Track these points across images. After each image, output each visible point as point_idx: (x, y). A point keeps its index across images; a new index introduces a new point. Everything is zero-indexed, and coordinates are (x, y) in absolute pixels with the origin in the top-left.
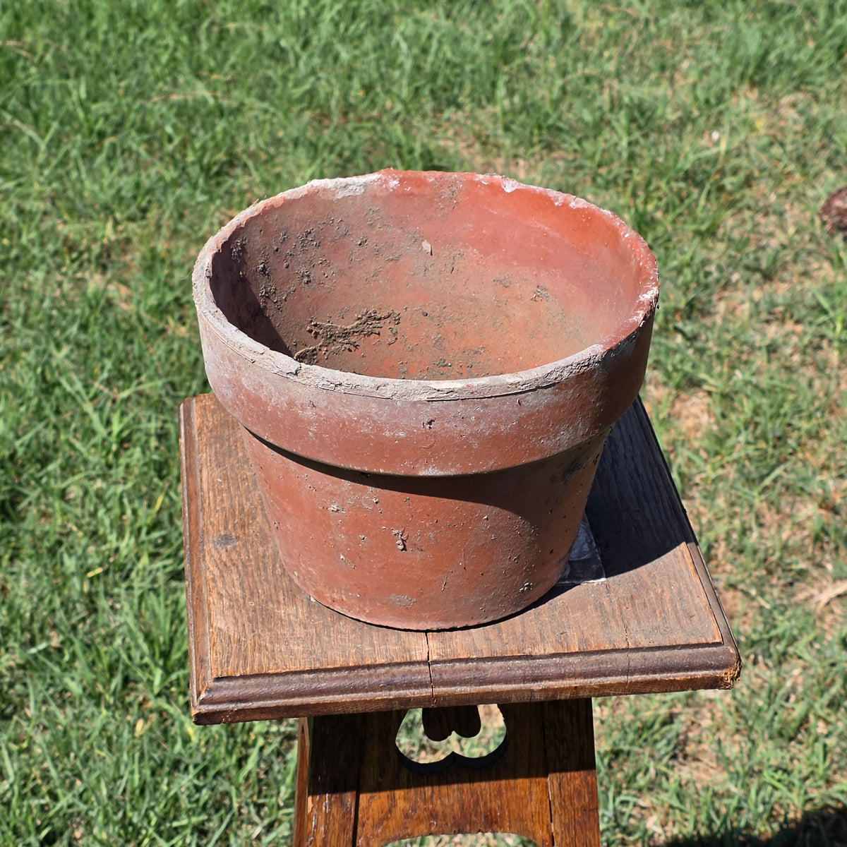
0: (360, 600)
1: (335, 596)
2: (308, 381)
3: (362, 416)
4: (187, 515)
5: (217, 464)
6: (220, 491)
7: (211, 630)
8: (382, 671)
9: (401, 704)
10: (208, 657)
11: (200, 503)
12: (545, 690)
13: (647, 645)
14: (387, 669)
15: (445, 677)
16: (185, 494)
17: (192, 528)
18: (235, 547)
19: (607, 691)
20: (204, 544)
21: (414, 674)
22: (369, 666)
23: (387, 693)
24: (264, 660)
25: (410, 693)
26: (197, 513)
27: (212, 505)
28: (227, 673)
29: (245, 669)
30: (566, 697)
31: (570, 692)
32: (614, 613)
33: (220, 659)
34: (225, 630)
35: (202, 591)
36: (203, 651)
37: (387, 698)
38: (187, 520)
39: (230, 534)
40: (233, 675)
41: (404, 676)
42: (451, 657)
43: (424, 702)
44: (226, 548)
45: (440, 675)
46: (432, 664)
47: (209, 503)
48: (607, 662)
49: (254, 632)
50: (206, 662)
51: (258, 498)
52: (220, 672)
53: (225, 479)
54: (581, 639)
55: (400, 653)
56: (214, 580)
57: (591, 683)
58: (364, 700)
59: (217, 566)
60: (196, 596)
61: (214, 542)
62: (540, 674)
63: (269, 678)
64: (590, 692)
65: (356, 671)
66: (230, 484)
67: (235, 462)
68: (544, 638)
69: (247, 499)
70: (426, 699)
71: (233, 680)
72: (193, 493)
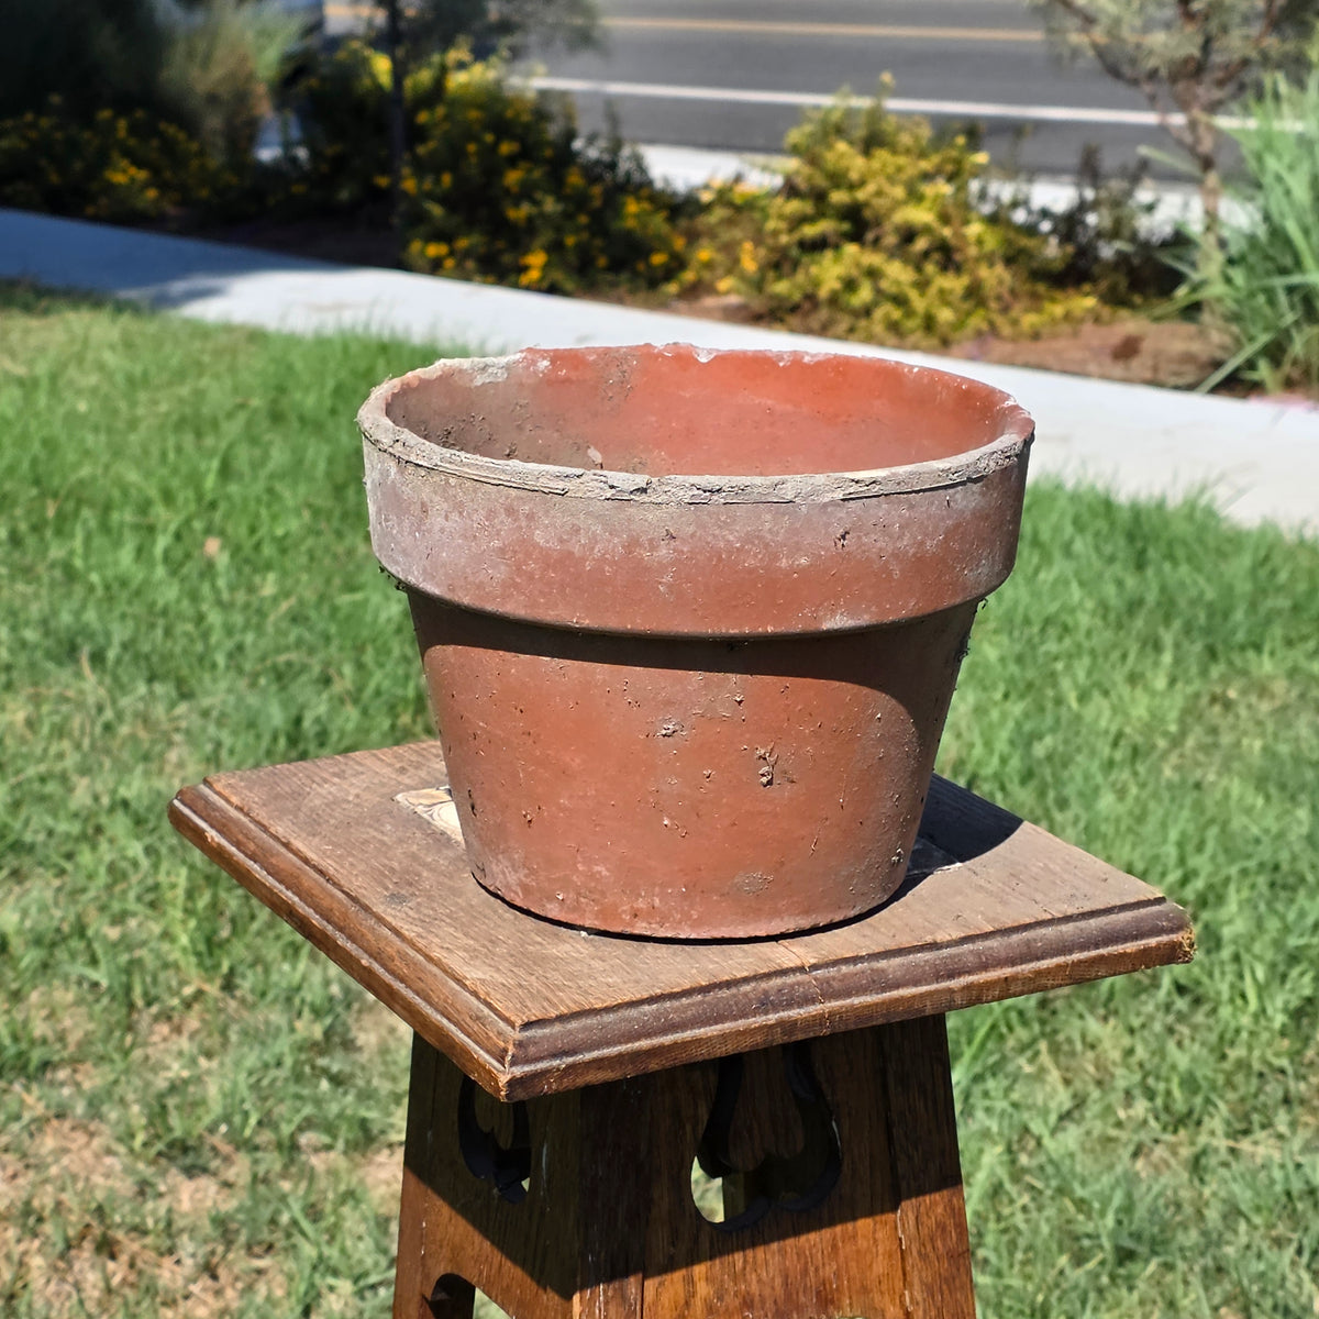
0: (685, 896)
1: (641, 904)
2: (664, 498)
3: (748, 539)
4: (296, 899)
5: (308, 835)
6: (340, 856)
7: (467, 983)
8: (746, 988)
9: (784, 1033)
10: (486, 1011)
11: (317, 876)
12: (969, 987)
13: (1076, 912)
14: (753, 984)
15: (835, 984)
16: (270, 881)
17: (326, 903)
18: (419, 904)
19: (1044, 981)
20: (366, 909)
21: (792, 986)
22: (728, 984)
23: (764, 1018)
24: (576, 997)
25: (794, 1013)
26: (320, 885)
27: (342, 871)
28: (537, 1016)
29: (558, 1009)
30: (993, 997)
31: (998, 989)
32: (1004, 891)
33: (510, 1005)
34: (489, 978)
35: (408, 955)
36: (470, 1009)
37: (766, 1025)
38: (301, 904)
39: (398, 893)
40: (546, 1017)
41: (780, 991)
42: (834, 958)
43: (814, 1026)
44: (407, 906)
45: (828, 983)
46: (810, 971)
47: (335, 869)
48: (1035, 940)
49: (533, 975)
50: (487, 1018)
51: (403, 856)
52: (525, 1018)
53: (336, 845)
54: (987, 919)
55: (761, 964)
56: (422, 937)
57: (1023, 971)
58: (736, 1032)
59: (412, 923)
60: (401, 963)
61: (382, 903)
62: (956, 966)
63: (596, 1015)
64: (1023, 986)
65: (711, 993)
66: (348, 849)
67: (332, 829)
68: (937, 926)
69: (388, 859)
70: (817, 1021)
71: (547, 1025)
72: (294, 869)
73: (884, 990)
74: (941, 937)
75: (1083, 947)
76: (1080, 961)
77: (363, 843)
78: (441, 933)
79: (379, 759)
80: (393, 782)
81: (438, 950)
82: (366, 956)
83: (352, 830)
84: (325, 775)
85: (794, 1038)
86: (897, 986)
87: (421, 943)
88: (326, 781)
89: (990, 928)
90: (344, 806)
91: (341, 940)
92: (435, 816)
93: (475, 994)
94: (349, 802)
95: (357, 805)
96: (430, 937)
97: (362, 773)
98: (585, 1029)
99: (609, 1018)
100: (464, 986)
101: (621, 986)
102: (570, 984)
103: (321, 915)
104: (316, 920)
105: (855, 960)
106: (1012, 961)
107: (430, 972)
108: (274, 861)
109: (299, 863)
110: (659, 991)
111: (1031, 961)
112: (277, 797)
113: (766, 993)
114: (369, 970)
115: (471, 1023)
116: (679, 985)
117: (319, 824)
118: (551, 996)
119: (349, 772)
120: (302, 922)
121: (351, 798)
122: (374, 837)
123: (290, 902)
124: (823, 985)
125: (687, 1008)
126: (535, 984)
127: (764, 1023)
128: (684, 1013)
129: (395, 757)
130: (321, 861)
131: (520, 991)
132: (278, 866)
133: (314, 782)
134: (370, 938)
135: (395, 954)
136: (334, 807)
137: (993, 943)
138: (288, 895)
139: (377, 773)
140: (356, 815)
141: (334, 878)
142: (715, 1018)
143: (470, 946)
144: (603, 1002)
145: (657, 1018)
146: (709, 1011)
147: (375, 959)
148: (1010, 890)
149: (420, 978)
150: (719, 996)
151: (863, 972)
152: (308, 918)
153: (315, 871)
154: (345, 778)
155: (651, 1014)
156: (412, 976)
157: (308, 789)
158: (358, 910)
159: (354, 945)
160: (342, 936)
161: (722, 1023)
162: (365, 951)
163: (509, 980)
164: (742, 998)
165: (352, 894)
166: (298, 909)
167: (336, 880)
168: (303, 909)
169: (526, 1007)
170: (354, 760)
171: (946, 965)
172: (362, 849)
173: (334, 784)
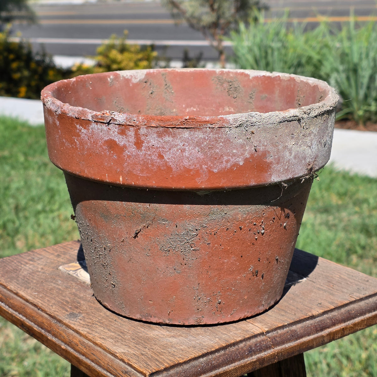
4: (24, 318)
5: (25, 288)
6: (42, 297)
7: (118, 355)
8: (241, 345)
9: (260, 364)
10: (129, 368)
11: (33, 307)
12: (329, 334)
13: (364, 296)
14: (244, 343)
15: (278, 339)
16: (11, 311)
17: (40, 319)
18: (84, 317)
19: (357, 328)
20: (60, 321)
21: (260, 342)
22: (234, 344)
23: (251, 358)
24: (170, 358)
25: (263, 354)
26: (35, 312)
27: (44, 304)
28: (155, 370)
29: (164, 365)
30: (339, 337)
31: (340, 333)
32: (329, 289)
33: (141, 365)
34: (127, 352)
35: (85, 342)
36: (121, 368)
37: (253, 361)
38: (27, 320)
39: (73, 313)
40: (159, 370)
41: (256, 345)
42: (275, 327)
43: (272, 359)
44: (78, 319)
45: (275, 339)
46: (266, 334)
47: (41, 303)
48: (351, 310)
49: (146, 348)
50: (130, 372)
51: (70, 295)
52: (150, 371)
53: (39, 292)
54: (329, 303)
55: (245, 333)
56: (90, 333)
57: (349, 324)
58: (241, 366)
59: (83, 327)
60: (82, 346)
61: (67, 318)
62: (323, 325)
63: (181, 366)
64: (349, 331)
65: (228, 349)
66: (45, 293)
67: (35, 284)
68: (310, 307)
69: (64, 296)
70: (273, 357)
71: (160, 374)
72: (22, 305)
73: (297, 339)
74: (315, 313)
75: (370, 311)
76: (370, 318)
77: (50, 290)
78: (98, 331)
79: (47, 252)
80: (56, 262)
81: (99, 339)
82: (63, 344)
83: (44, 284)
84: (26, 261)
85: (263, 366)
86: (302, 337)
87: (90, 337)
88: (27, 263)
89: (333, 307)
90: (38, 274)
91: (50, 337)
92: (79, 275)
93: (122, 360)
94: (40, 272)
95: (43, 273)
96: (93, 333)
97: (42, 258)
98: (177, 373)
99: (186, 367)
100: (116, 357)
101: (188, 350)
102: (165, 351)
103: (38, 325)
104: (36, 328)
105: (283, 327)
106: (344, 321)
107: (97, 350)
108: (11, 301)
109: (23, 301)
110: (206, 351)
111: (351, 319)
112: (7, 272)
113: (250, 347)
114: (66, 351)
116: (213, 347)
117: (29, 283)
118: (158, 358)
119: (36, 258)
120: (29, 329)
121: (40, 270)
122: (55, 287)
123: (22, 320)
124: (272, 340)
125: (219, 358)
126: (149, 353)
127: (252, 361)
128: (218, 360)
129: (54, 250)
130: (34, 300)
131: (143, 357)
132: (14, 304)
133: (22, 264)
134: (64, 335)
135: (78, 342)
136: (33, 274)
137: (335, 313)
138: (20, 317)
139: (48, 258)
140: (44, 277)
141: (42, 308)
142: (231, 361)
143: (113, 336)
144: (183, 359)
145: (207, 364)
146: (228, 358)
147: (68, 345)
148: (332, 289)
149: (93, 354)
150: (231, 350)
151: (288, 332)
152: (32, 327)
153: (31, 305)
154: (35, 261)
155: (204, 362)
156: (89, 353)
157: (20, 267)
158: (56, 322)
159: (57, 339)
160: (50, 334)
161: (234, 363)
162: (63, 341)
163: (136, 352)
164: (241, 350)
165: (52, 314)
166: (26, 323)
167: (43, 309)
168: (29, 323)
169: (149, 365)
170: (36, 253)
171: (319, 325)
172: (51, 293)
173: (31, 264)
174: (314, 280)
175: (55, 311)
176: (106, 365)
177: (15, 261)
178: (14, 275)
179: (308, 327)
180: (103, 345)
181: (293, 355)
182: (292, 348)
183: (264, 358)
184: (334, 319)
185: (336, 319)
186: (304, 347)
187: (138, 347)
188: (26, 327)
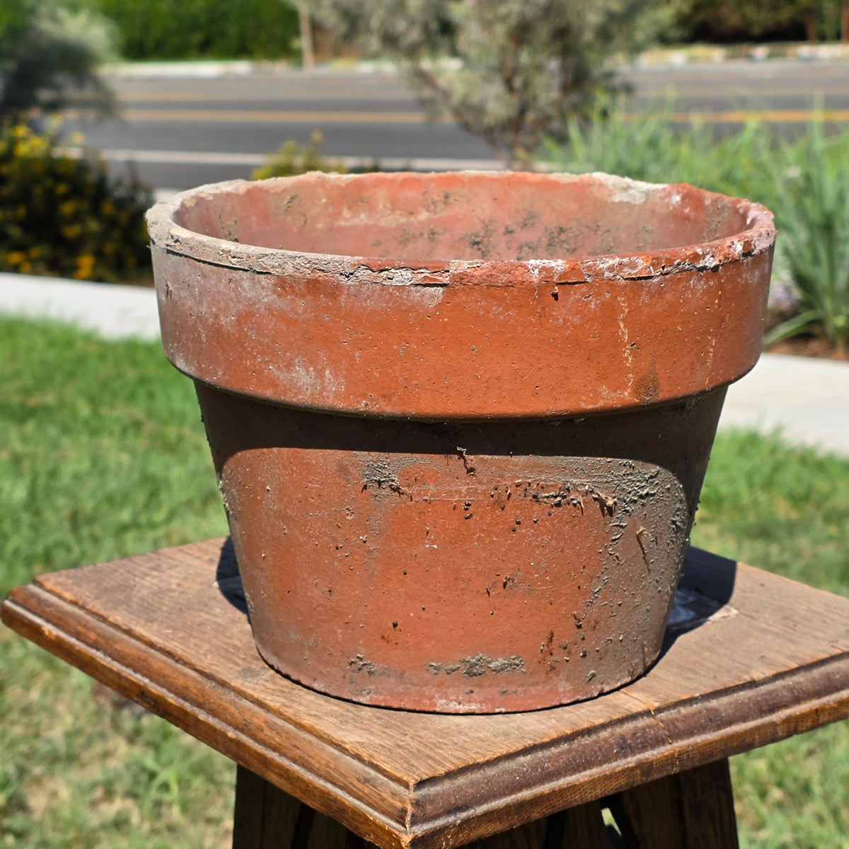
4: (147, 681)
5: (146, 620)
6: (182, 638)
7: (347, 746)
8: (605, 734)
9: (643, 774)
10: (373, 773)
11: (164, 658)
12: (788, 720)
14: (609, 730)
15: (680, 725)
16: (116, 666)
17: (180, 681)
20: (223, 684)
21: (643, 729)
22: (589, 731)
23: (624, 761)
24: (457, 753)
25: (649, 755)
26: (171, 666)
27: (189, 651)
28: (427, 775)
29: (444, 766)
30: (807, 727)
31: (810, 720)
32: (787, 632)
33: (398, 766)
34: (366, 741)
35: (277, 724)
36: (356, 772)
37: (628, 768)
38: (153, 685)
39: (250, 668)
40: (436, 775)
41: (634, 734)
42: (673, 700)
43: (667, 765)
44: (262, 679)
45: (673, 724)
46: (656, 714)
47: (182, 650)
48: (833, 673)
49: (406, 735)
50: (375, 779)
51: (240, 634)
52: (416, 777)
53: (174, 628)
54: (787, 657)
55: (611, 710)
56: (287, 706)
57: (829, 701)
58: (604, 776)
59: (273, 694)
60: (271, 732)
61: (238, 678)
62: (775, 701)
63: (479, 770)
64: (830, 715)
65: (576, 741)
66: (188, 631)
67: (167, 615)
68: (747, 666)
69: (228, 638)
70: (670, 761)
71: (437, 783)
72: (140, 653)
73: (719, 727)
74: (757, 675)
77: (199, 626)
78: (303, 701)
79: (187, 554)
81: (307, 718)
82: (230, 728)
83: (186, 615)
84: (145, 570)
85: (650, 779)
86: (730, 722)
87: (289, 712)
88: (146, 575)
89: (794, 665)
90: (170, 594)
91: (202, 716)
93: (358, 757)
94: (174, 591)
95: (183, 593)
96: (295, 705)
97: (177, 566)
98: (473, 783)
99: (491, 772)
100: (344, 750)
101: (493, 739)
102: (445, 741)
103: (176, 694)
104: (171, 698)
105: (691, 701)
106: (818, 694)
107: (304, 739)
108: (118, 647)
109: (143, 647)
110: (531, 742)
111: (832, 692)
112: (106, 590)
113: (623, 737)
114: (238, 743)
115: (360, 786)
116: (546, 735)
117: (153, 611)
118: (432, 754)
119: (164, 566)
120: (156, 702)
121: (174, 587)
122: (208, 620)
123: (141, 684)
124: (668, 725)
125: (558, 756)
126: (412, 743)
127: (626, 766)
128: (557, 761)
129: (201, 551)
130: (167, 644)
131: (400, 751)
132: (124, 651)
133: (135, 576)
134: (234, 712)
135: (262, 724)
136: (161, 596)
137: (799, 678)
138: (138, 678)
139: (190, 566)
140: (184, 602)
141: (184, 658)
142: (584, 764)
143: (336, 711)
144: (484, 755)
145: (534, 768)
146: (577, 757)
147: (242, 731)
148: (792, 631)
149: (295, 746)
150: (583, 743)
151: (700, 712)
152: (163, 697)
153: (161, 653)
154: (163, 572)
155: (528, 764)
156: (286, 744)
157: (132, 582)
158: (214, 687)
159: (217, 720)
160: (202, 711)
161: (590, 768)
162: (230, 724)
163: (386, 741)
164: (603, 743)
165: (206, 671)
166: (150, 689)
167: (187, 660)
168: (156, 689)
169: (413, 766)
170: (164, 555)
171: (766, 700)
172: (201, 631)
173: (155, 577)
174: (754, 615)
175: (212, 664)
176: (323, 768)
177: (121, 571)
178: (121, 597)
179: (743, 703)
180: (317, 727)
181: (711, 761)
182: (710, 744)
183: (652, 761)
184: (797, 690)
185: (802, 690)
186: (735, 744)
187: (390, 733)
188: (149, 698)
